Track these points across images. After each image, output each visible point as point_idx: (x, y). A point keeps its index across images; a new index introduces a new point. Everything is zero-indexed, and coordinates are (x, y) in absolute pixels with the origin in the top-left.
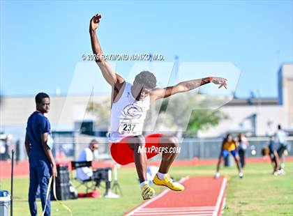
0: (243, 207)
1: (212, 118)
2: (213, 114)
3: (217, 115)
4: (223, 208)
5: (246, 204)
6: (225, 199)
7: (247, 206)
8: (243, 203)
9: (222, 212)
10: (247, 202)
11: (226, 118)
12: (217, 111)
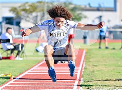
0: (95, 68)
1: (78, 17)
2: (78, 15)
3: (80, 15)
4: (84, 68)
5: (97, 66)
6: (84, 63)
7: (98, 67)
8: (95, 66)
9: (83, 70)
10: (97, 65)
11: (85, 17)
12: (81, 14)
